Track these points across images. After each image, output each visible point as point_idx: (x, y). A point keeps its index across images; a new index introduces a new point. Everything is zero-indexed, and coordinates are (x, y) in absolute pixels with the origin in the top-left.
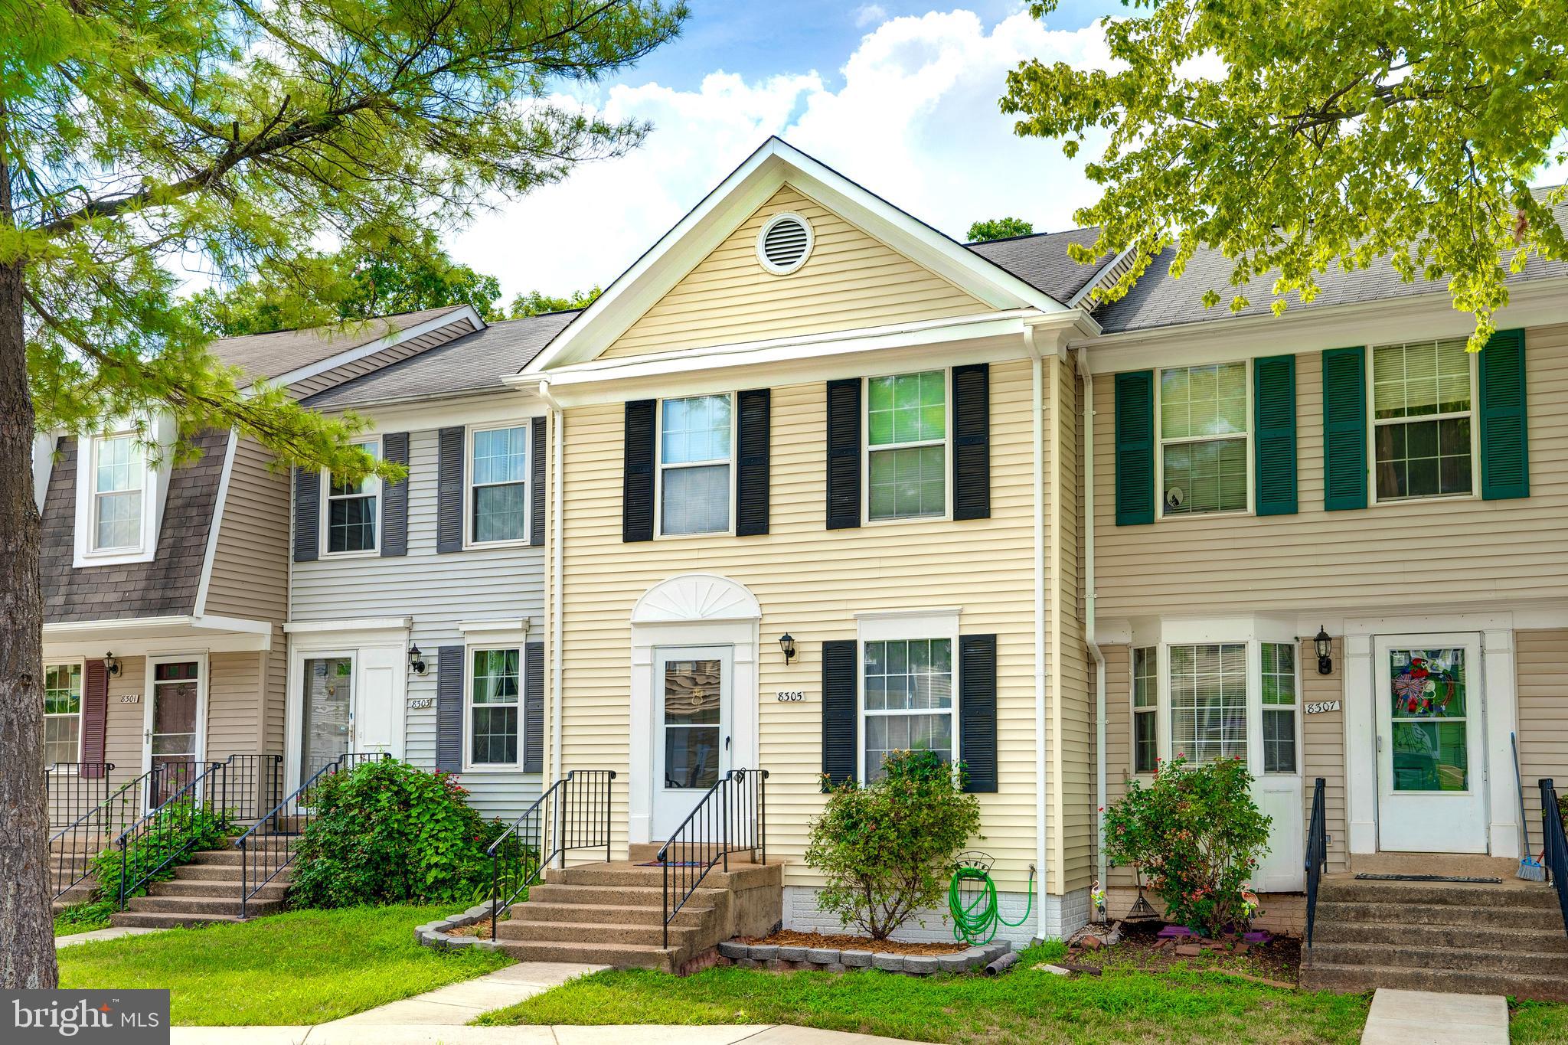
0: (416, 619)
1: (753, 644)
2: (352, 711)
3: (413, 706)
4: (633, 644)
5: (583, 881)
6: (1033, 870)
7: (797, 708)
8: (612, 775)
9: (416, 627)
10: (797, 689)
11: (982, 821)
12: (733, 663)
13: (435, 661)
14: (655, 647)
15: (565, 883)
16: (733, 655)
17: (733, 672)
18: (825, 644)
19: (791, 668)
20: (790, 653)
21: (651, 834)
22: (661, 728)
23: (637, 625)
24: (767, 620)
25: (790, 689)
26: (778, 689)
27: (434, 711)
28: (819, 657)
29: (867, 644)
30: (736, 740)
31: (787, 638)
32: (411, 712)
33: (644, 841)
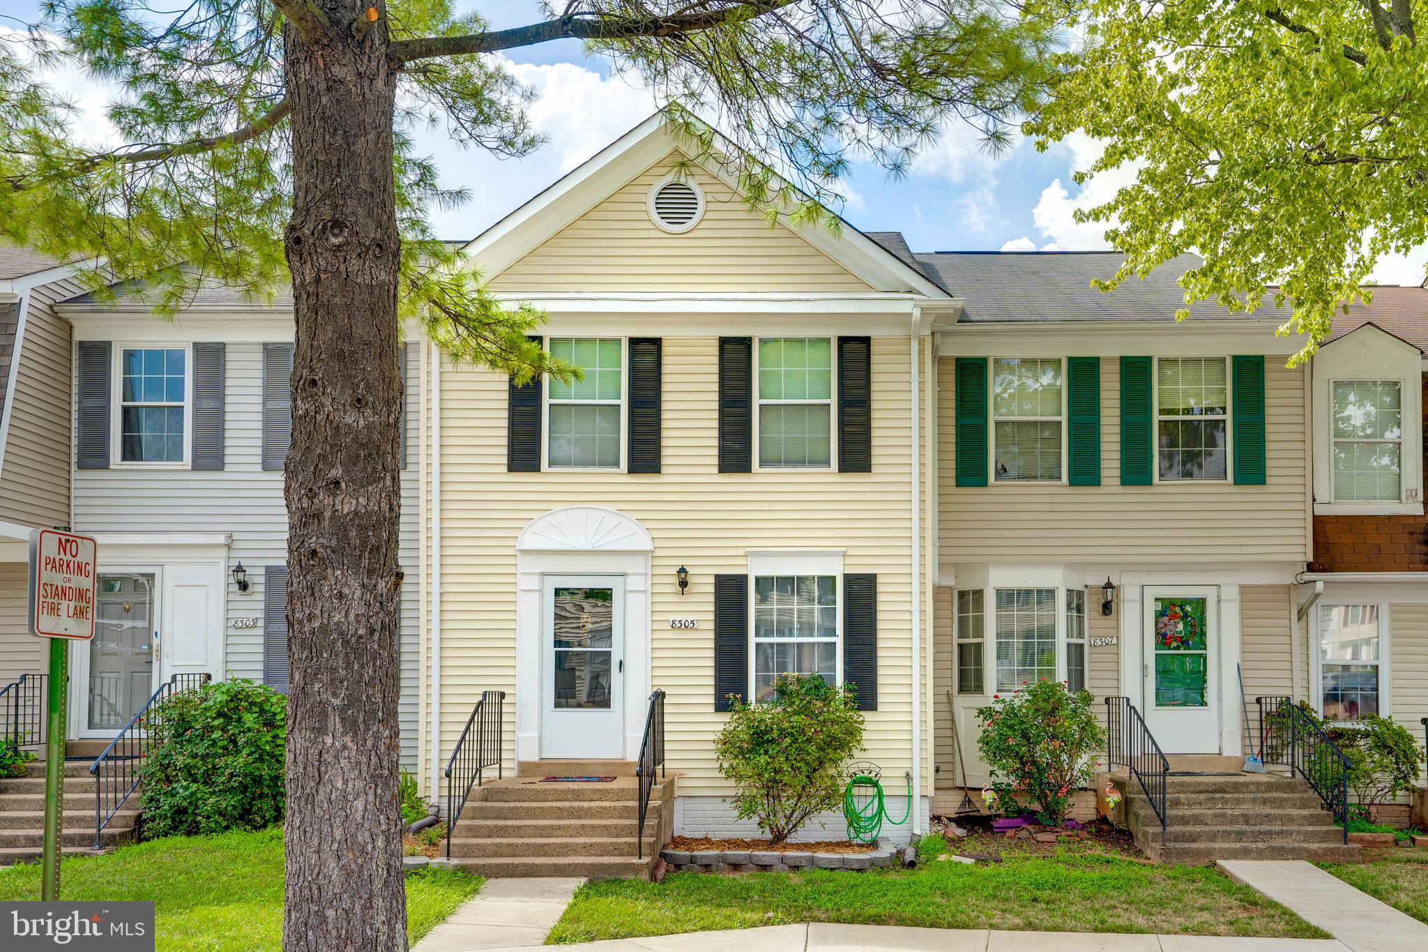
0: (235, 536)
1: (646, 575)
2: (156, 628)
3: (234, 626)
4: (520, 570)
5: (505, 797)
6: (908, 777)
7: (689, 635)
8: (503, 695)
9: (235, 545)
10: (690, 617)
11: (865, 735)
12: (625, 591)
13: (262, 580)
14: (543, 574)
15: (486, 800)
16: (625, 584)
17: (625, 600)
18: (717, 577)
19: (684, 598)
20: (684, 584)
21: (540, 751)
22: (550, 652)
23: (523, 552)
24: (659, 553)
25: (683, 617)
26: (671, 617)
27: (261, 631)
28: (712, 589)
29: (757, 579)
30: (628, 664)
31: (682, 570)
32: (231, 631)
33: (534, 758)
